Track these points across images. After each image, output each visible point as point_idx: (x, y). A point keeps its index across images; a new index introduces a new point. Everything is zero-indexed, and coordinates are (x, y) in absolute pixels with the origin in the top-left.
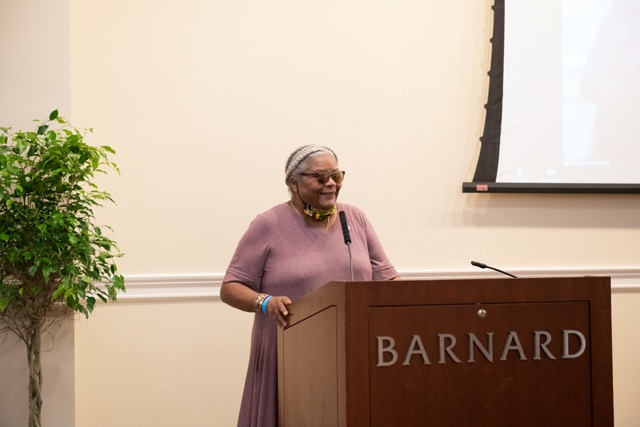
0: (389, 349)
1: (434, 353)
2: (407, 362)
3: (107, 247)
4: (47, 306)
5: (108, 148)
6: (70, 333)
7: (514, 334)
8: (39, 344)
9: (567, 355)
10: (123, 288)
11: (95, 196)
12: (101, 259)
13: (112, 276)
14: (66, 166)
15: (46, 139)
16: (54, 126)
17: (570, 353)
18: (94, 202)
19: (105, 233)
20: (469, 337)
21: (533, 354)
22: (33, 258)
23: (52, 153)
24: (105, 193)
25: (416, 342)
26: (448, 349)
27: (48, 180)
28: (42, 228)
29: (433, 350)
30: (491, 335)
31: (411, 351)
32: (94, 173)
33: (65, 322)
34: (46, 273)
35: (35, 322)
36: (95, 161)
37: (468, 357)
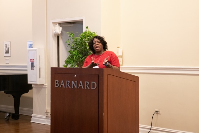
0: (57, 83)
7: (81, 82)
9: (92, 88)
20: (72, 82)
21: (85, 87)
25: (62, 82)
26: (68, 84)
30: (76, 82)
37: (72, 87)
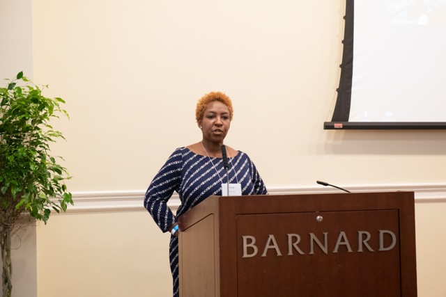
0: (251, 245)
1: (284, 247)
2: (264, 255)
3: (60, 172)
4: (15, 216)
5: (59, 99)
6: (33, 236)
7: (343, 233)
8: (10, 243)
9: (382, 249)
10: (72, 202)
11: (50, 135)
12: (55, 181)
13: (63, 193)
14: (29, 113)
15: (14, 93)
16: (20, 83)
17: (384, 247)
18: (50, 139)
19: (58, 162)
20: (310, 235)
21: (358, 248)
22: (4, 181)
23: (18, 103)
24: (58, 132)
25: (271, 240)
26: (295, 245)
27: (16, 123)
28: (11, 158)
29: (283, 245)
30: (326, 234)
31: (268, 247)
32: (50, 117)
33: (30, 228)
34: (14, 192)
35: (6, 227)
36: (51, 109)
37: (310, 251)
